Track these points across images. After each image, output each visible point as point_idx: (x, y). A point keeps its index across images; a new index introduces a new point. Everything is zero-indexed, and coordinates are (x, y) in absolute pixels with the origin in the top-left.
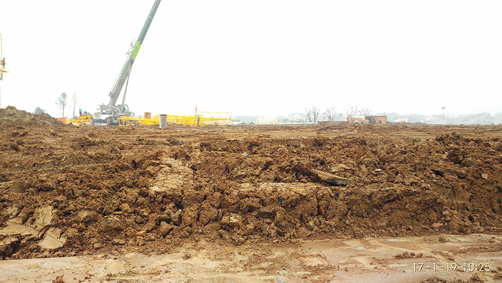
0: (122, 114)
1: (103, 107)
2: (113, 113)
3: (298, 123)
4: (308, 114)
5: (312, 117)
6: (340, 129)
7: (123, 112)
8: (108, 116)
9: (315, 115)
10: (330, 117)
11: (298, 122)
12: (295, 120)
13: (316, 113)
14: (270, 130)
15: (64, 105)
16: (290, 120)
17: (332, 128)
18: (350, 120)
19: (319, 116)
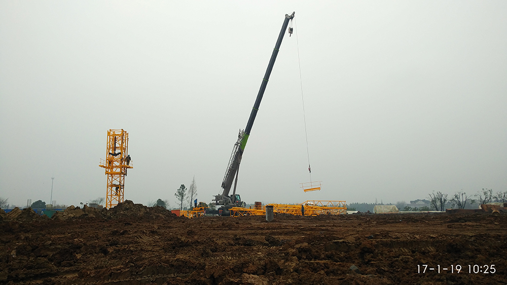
0: (232, 204)
1: (218, 198)
2: (225, 204)
3: (423, 212)
4: (433, 201)
5: (438, 204)
6: (476, 221)
7: (235, 202)
8: (220, 206)
9: (441, 201)
10: (459, 204)
11: (423, 210)
12: (418, 207)
13: (443, 200)
14: (389, 223)
15: (183, 196)
16: (413, 207)
17: (466, 219)
18: (485, 207)
19: (446, 203)
